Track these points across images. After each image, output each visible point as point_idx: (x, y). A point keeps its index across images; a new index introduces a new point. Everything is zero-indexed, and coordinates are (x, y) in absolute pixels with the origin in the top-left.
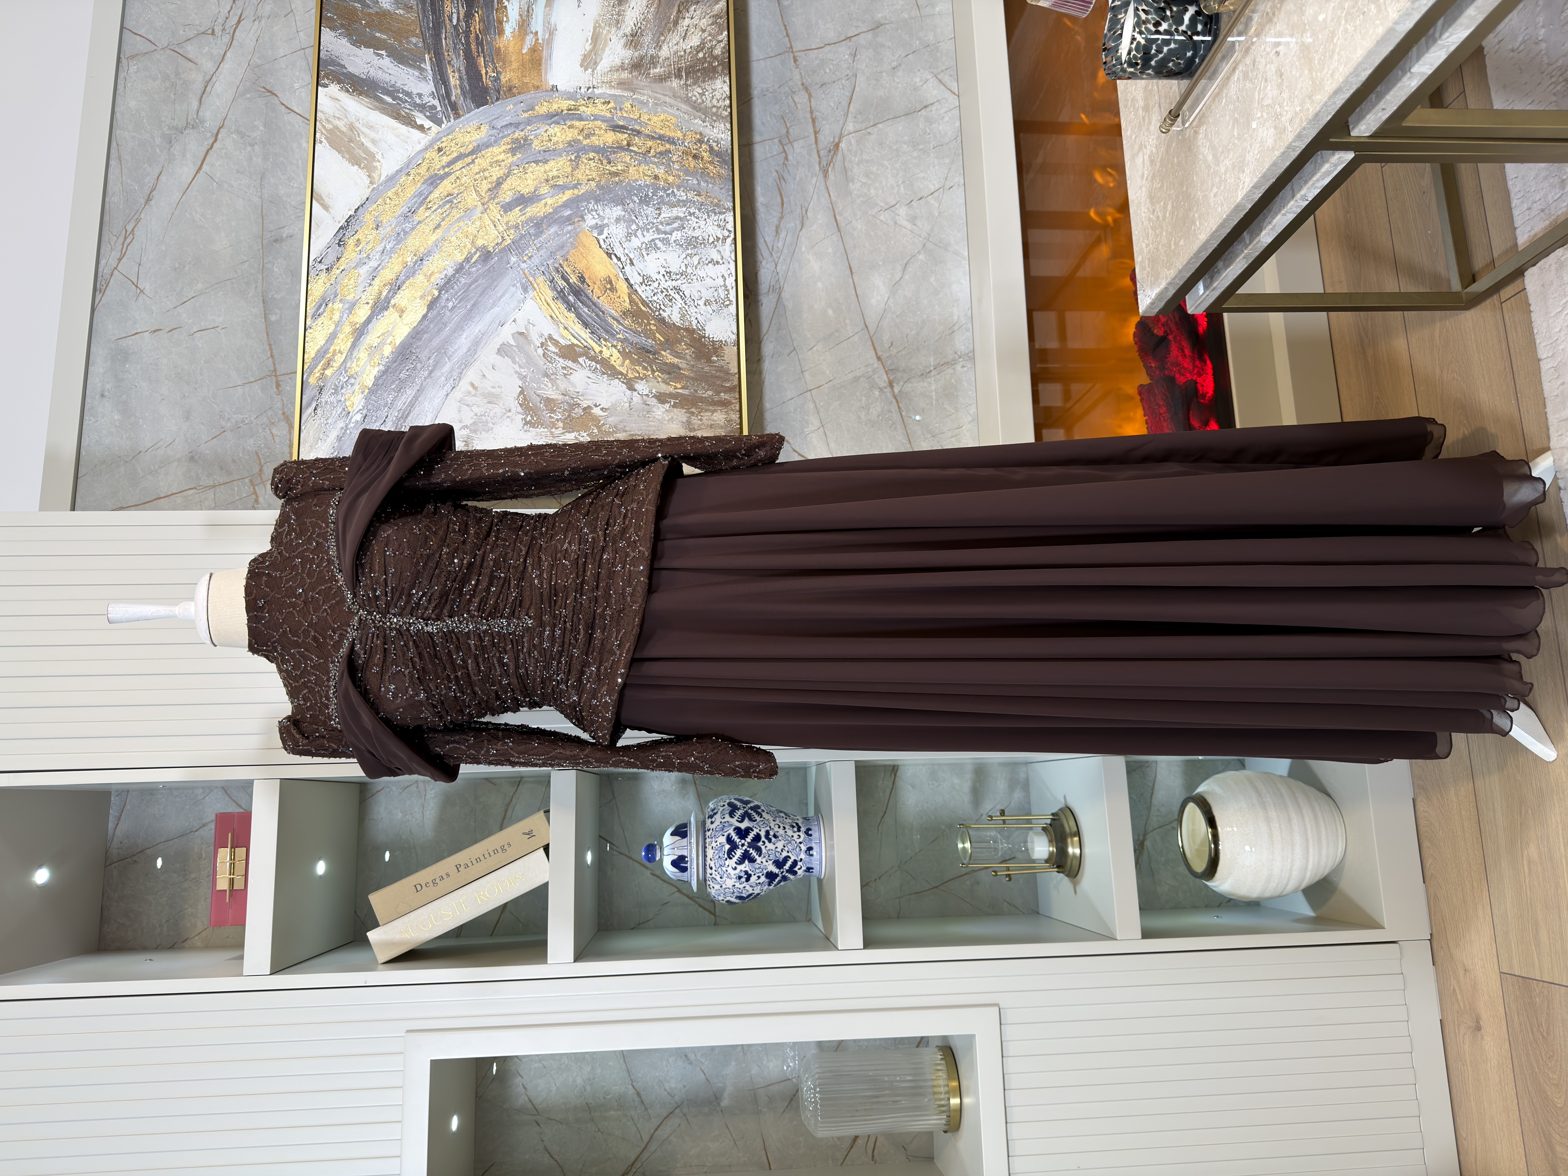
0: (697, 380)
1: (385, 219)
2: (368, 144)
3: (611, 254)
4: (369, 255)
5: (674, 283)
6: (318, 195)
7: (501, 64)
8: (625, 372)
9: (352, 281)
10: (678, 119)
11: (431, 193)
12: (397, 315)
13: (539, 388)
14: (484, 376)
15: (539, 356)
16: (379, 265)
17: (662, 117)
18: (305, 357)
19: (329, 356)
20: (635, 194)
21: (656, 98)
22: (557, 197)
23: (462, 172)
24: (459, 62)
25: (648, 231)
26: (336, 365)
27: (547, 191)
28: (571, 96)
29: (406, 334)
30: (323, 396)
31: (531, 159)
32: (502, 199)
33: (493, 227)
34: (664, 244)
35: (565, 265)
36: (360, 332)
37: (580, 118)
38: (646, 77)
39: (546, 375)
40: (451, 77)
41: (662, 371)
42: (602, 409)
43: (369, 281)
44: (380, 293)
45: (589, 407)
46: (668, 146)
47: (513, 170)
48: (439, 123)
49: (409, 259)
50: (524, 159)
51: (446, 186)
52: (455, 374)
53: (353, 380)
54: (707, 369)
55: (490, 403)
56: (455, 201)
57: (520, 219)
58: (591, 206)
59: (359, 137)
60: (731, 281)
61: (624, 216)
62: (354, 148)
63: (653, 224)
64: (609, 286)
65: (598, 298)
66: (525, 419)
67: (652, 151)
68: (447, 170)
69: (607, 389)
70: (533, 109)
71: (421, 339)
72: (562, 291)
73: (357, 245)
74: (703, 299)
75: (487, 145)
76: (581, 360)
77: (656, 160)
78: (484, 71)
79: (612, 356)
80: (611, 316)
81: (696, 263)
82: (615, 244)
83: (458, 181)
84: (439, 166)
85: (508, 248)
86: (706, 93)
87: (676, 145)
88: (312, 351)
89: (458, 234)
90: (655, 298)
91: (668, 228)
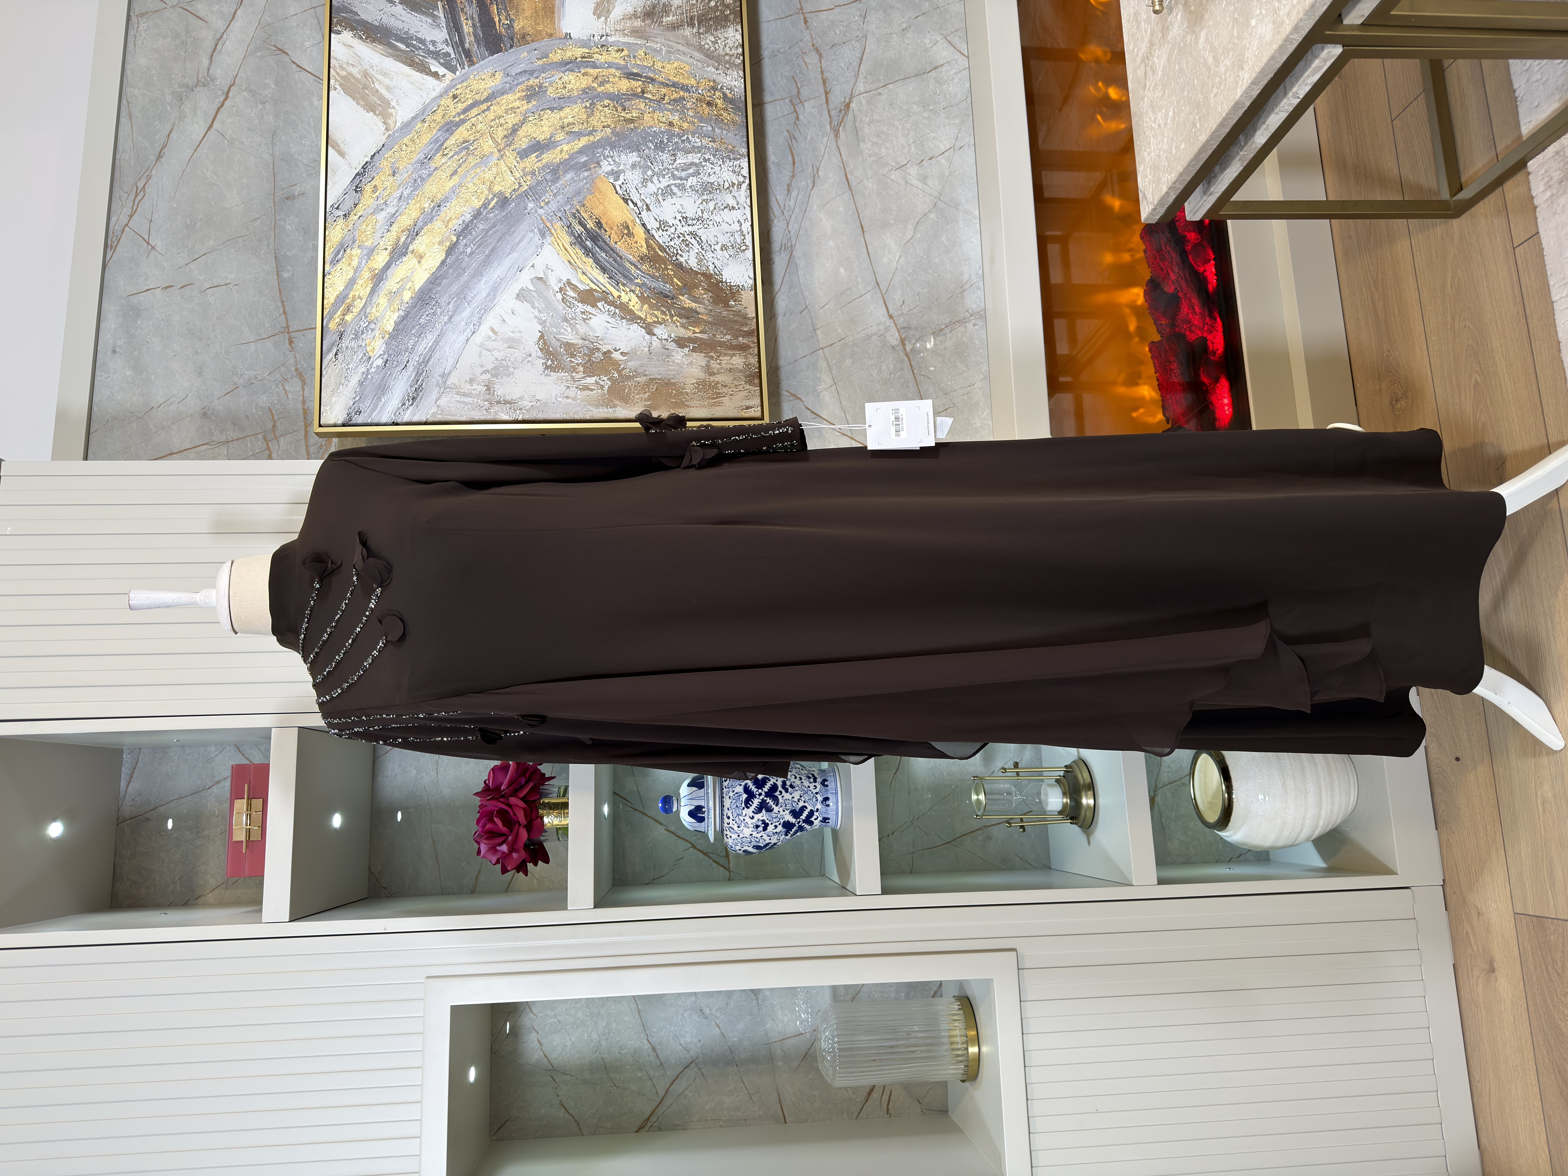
0: (715, 324)
1: (401, 165)
2: (383, 91)
3: (627, 200)
4: (386, 201)
5: (691, 229)
6: (333, 141)
7: (514, 11)
8: (643, 317)
9: (370, 228)
10: (691, 67)
11: (447, 139)
12: (415, 261)
13: (559, 333)
14: (504, 320)
15: (558, 301)
16: (397, 211)
17: (676, 65)
18: (325, 303)
19: (348, 301)
20: (650, 141)
21: (669, 46)
22: (573, 144)
23: (478, 119)
24: (472, 10)
25: (664, 178)
26: (356, 310)
27: (563, 138)
28: (584, 44)
29: (425, 279)
30: (343, 341)
31: (546, 106)
32: (518, 146)
33: (510, 174)
34: (680, 190)
35: (582, 210)
36: (379, 278)
37: (594, 66)
38: (659, 25)
39: (566, 320)
40: (464, 25)
41: (680, 316)
42: (622, 353)
43: (387, 227)
44: (399, 239)
45: (609, 352)
46: (682, 93)
47: (529, 117)
48: (453, 70)
49: (427, 205)
50: (539, 106)
51: (462, 133)
52: (475, 319)
53: (374, 326)
54: (725, 313)
55: (510, 347)
56: (472, 148)
57: (536, 165)
58: (607, 152)
59: (374, 84)
60: (747, 226)
61: (640, 162)
62: (368, 95)
63: (669, 170)
64: (626, 231)
65: (616, 243)
66: (546, 363)
67: (667, 98)
68: (462, 117)
69: (626, 333)
70: (547, 56)
71: (440, 284)
72: (579, 236)
73: (374, 192)
74: (720, 244)
75: (503, 93)
76: (599, 305)
77: (671, 107)
78: (498, 19)
79: (630, 300)
80: (628, 261)
81: (712, 208)
82: (631, 189)
83: (474, 127)
84: (454, 113)
85: (525, 194)
86: (719, 41)
87: (690, 92)
88: (331, 297)
89: (475, 181)
90: (672, 243)
91: (683, 174)
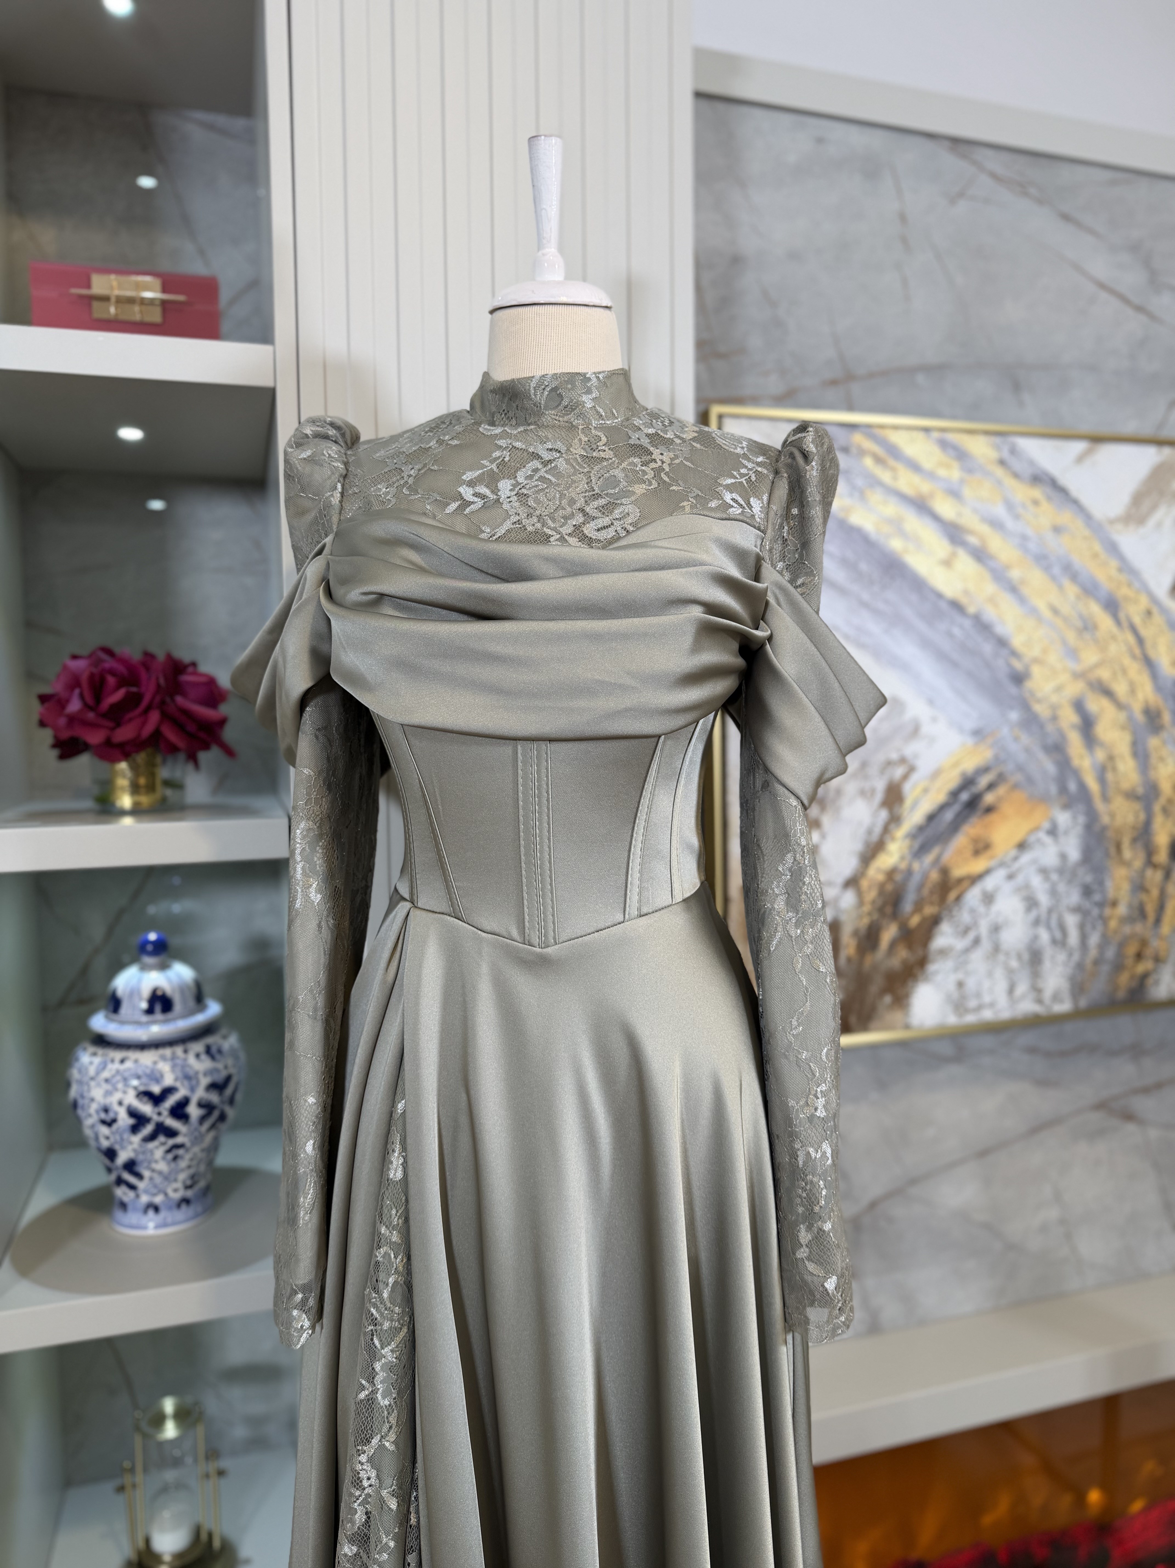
1: (1065, 539)
2: (1156, 516)
3: (1021, 848)
4: (1021, 517)
6: (1095, 448)
8: (868, 874)
9: (987, 494)
11: (1097, 601)
12: (943, 556)
15: (890, 756)
16: (1007, 532)
18: (890, 429)
19: (891, 462)
20: (1094, 877)
22: (1091, 772)
23: (1121, 643)
25: (1049, 897)
26: (878, 472)
27: (1098, 758)
29: (917, 570)
31: (1138, 735)
32: (1089, 698)
33: (1053, 686)
34: (1034, 920)
35: (1007, 786)
36: (921, 505)
39: (865, 767)
41: (870, 926)
43: (987, 518)
44: (972, 533)
46: (1152, 916)
47: (1124, 712)
49: (1015, 573)
50: (1137, 726)
51: (1105, 622)
53: (857, 497)
54: (873, 990)
56: (1086, 635)
57: (1064, 723)
58: (1081, 818)
59: (1164, 504)
60: (987, 1013)
61: (1068, 864)
62: (1152, 497)
63: (1059, 903)
64: (981, 846)
65: (965, 833)
68: (1125, 622)
69: (845, 850)
72: (974, 783)
73: (1032, 501)
74: (965, 979)
75: (1153, 677)
76: (883, 813)
77: (1135, 903)
79: (890, 854)
80: (942, 851)
81: (1010, 965)
82: (1034, 853)
83: (1111, 638)
84: (1129, 612)
85: (1028, 709)
87: (1153, 928)
88: (896, 438)
89: (1046, 640)
91: (1054, 922)
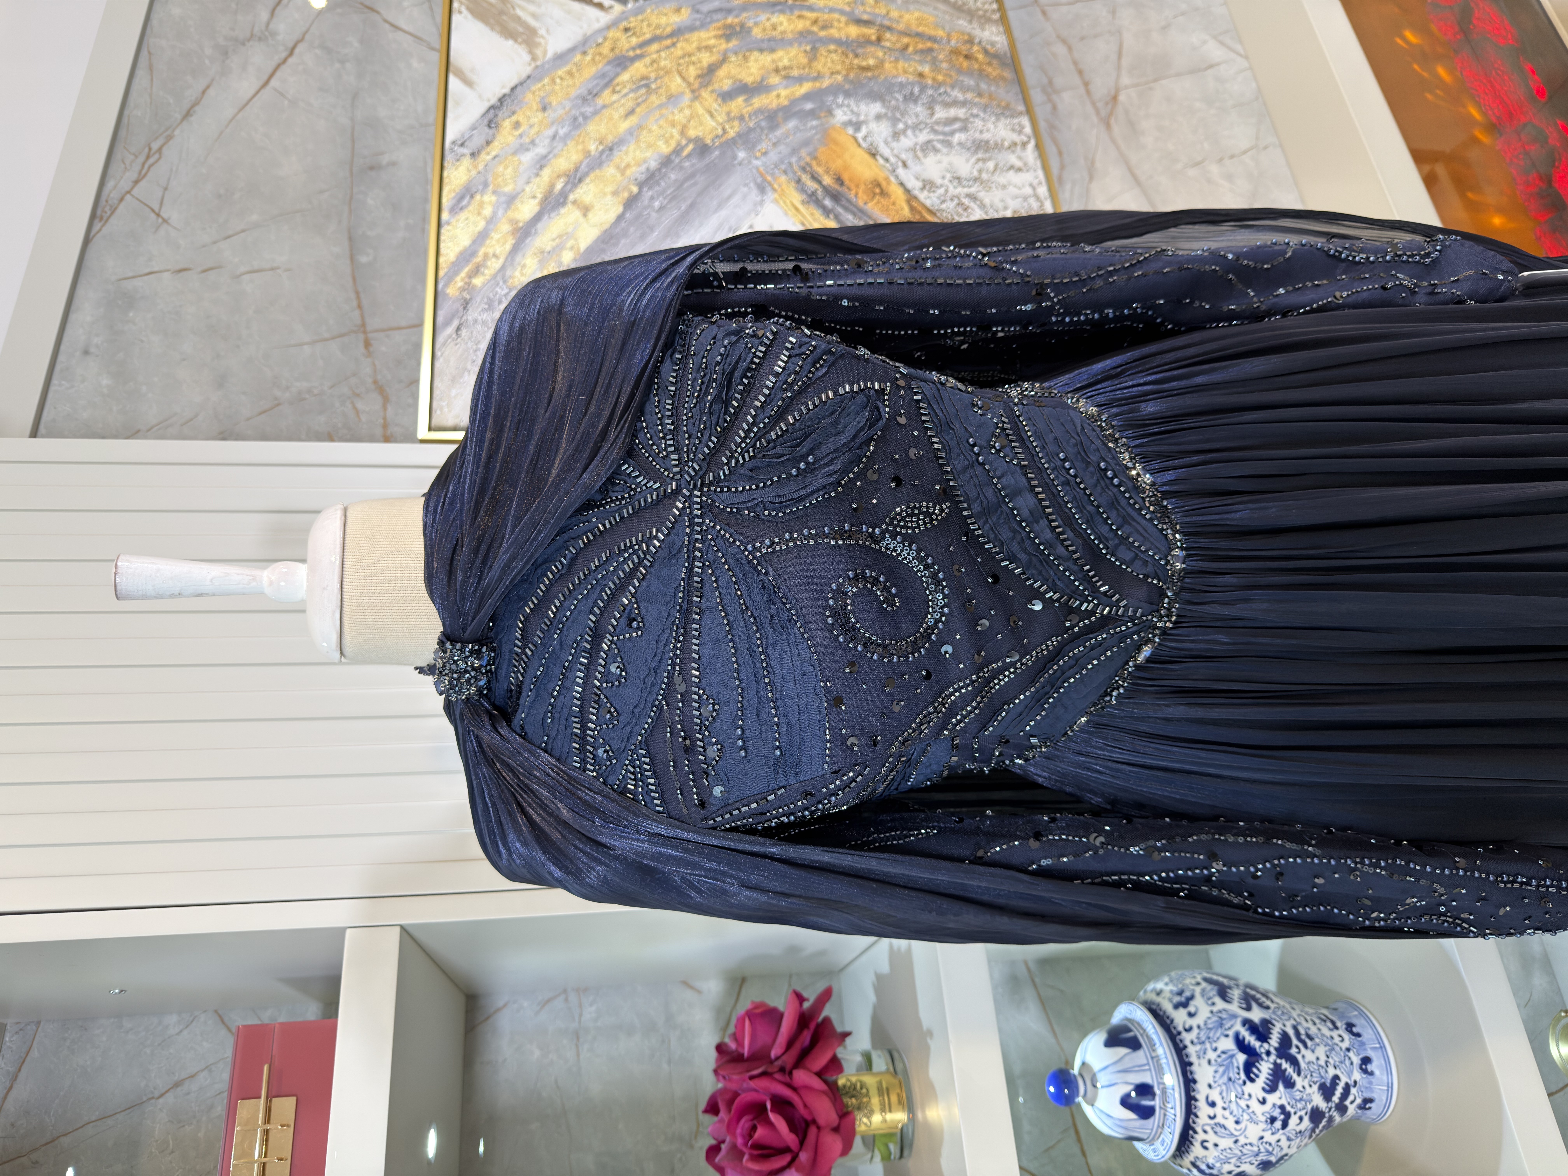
1: (554, 100)
2: (528, 19)
3: (875, 154)
4: (534, 139)
5: (968, 191)
6: (457, 69)
9: (509, 171)
10: (937, 19)
11: (618, 75)
12: (578, 213)
16: (549, 153)
17: (917, 15)
18: (440, 261)
19: (476, 261)
20: (897, 91)
22: (792, 89)
23: (660, 56)
25: (921, 132)
26: (486, 272)
27: (778, 82)
29: (594, 238)
30: (466, 312)
31: (752, 46)
32: (718, 87)
33: (709, 118)
34: (945, 146)
35: (814, 163)
36: (524, 232)
37: (813, 8)
43: (535, 171)
44: (553, 185)
46: (929, 44)
47: (730, 57)
49: (592, 148)
50: (742, 46)
51: (639, 68)
56: (653, 86)
57: (745, 110)
58: (840, 100)
59: (515, 9)
61: (886, 113)
62: (506, 20)
63: (927, 124)
64: (878, 190)
65: (866, 203)
67: (911, 47)
68: (638, 51)
72: (813, 194)
73: (515, 129)
75: (693, 29)
77: (918, 58)
81: (991, 169)
82: (879, 143)
83: (654, 64)
84: (627, 47)
85: (733, 141)
87: (940, 44)
88: (451, 253)
89: (662, 122)
90: (944, 206)
91: (947, 129)
